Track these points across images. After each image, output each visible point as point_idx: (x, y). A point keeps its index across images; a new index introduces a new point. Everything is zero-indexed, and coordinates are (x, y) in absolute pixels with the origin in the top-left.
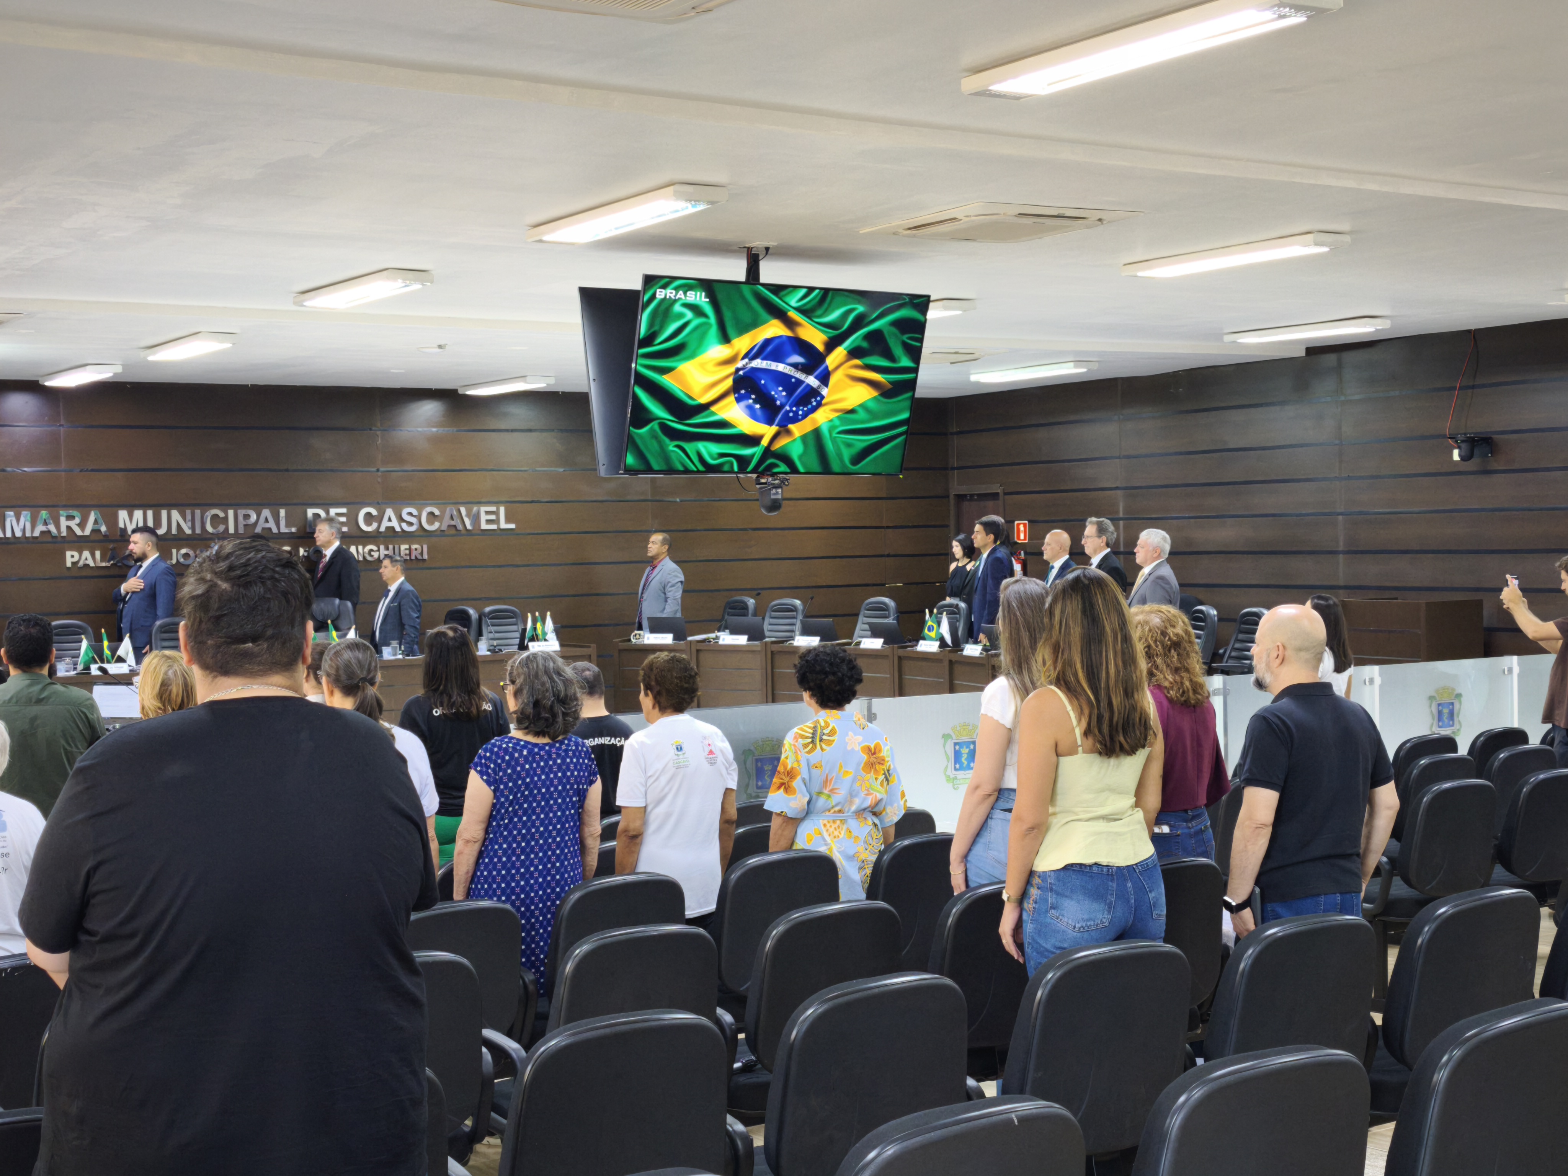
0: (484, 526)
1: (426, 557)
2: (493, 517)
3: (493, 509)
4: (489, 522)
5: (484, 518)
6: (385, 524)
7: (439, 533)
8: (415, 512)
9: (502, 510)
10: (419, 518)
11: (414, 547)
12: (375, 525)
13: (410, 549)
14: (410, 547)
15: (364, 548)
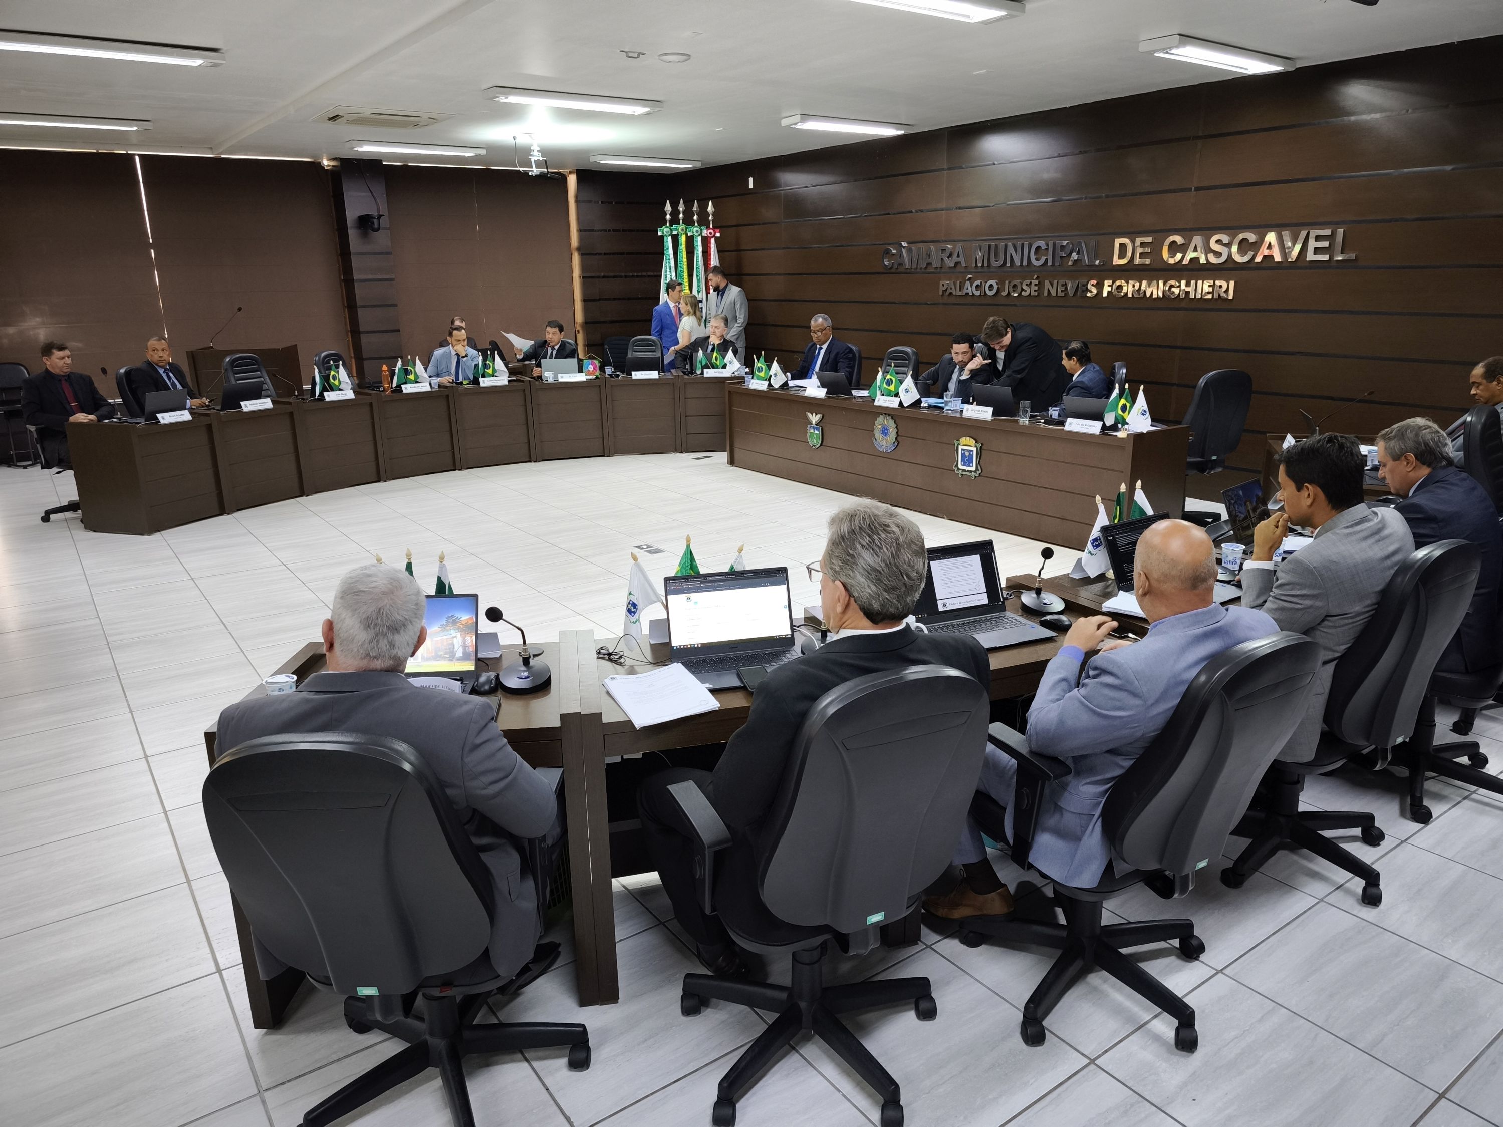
0: (1310, 257)
1: (1231, 297)
2: (1326, 244)
3: (1328, 232)
4: (1317, 251)
5: (1312, 245)
6: (1191, 255)
7: (1252, 265)
8: (1225, 239)
9: (1340, 231)
10: (1229, 245)
11: (1218, 283)
12: (1179, 256)
13: (1213, 286)
14: (1214, 283)
15: (1165, 284)
